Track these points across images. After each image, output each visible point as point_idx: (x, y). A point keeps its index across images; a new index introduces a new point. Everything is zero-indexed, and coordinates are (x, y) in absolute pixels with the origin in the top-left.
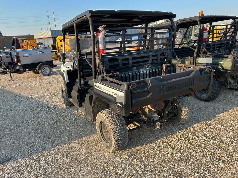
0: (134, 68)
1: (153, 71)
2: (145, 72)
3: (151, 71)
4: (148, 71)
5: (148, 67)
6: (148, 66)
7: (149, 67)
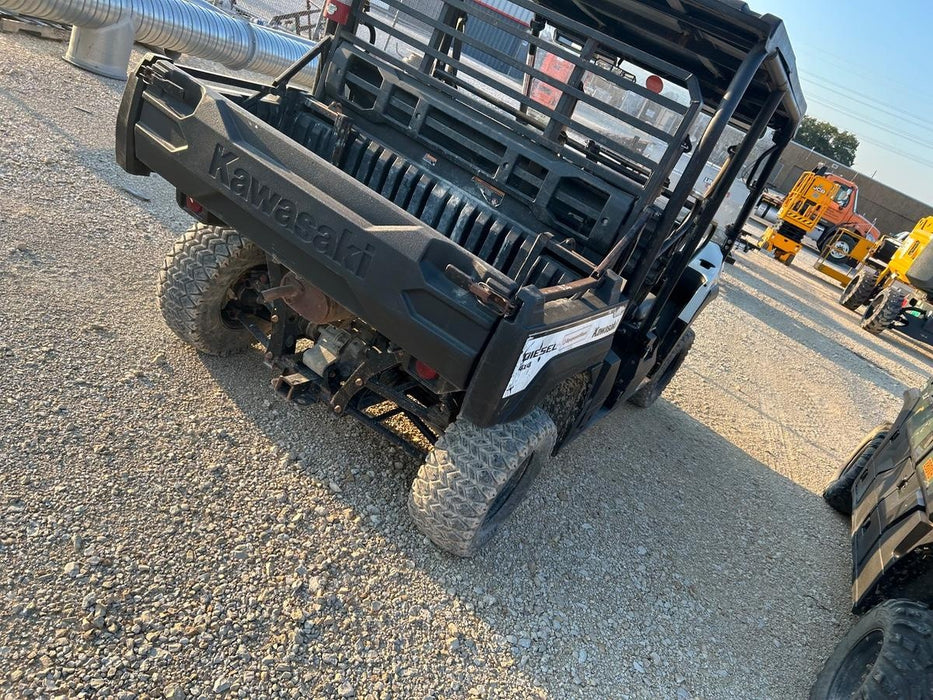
0: (429, 158)
1: (490, 223)
2: (454, 201)
3: (481, 220)
4: (467, 210)
5: (490, 198)
6: (489, 194)
7: (494, 202)
